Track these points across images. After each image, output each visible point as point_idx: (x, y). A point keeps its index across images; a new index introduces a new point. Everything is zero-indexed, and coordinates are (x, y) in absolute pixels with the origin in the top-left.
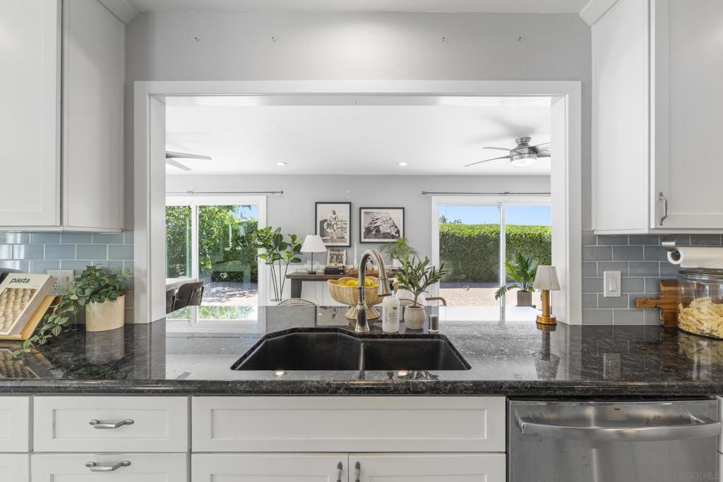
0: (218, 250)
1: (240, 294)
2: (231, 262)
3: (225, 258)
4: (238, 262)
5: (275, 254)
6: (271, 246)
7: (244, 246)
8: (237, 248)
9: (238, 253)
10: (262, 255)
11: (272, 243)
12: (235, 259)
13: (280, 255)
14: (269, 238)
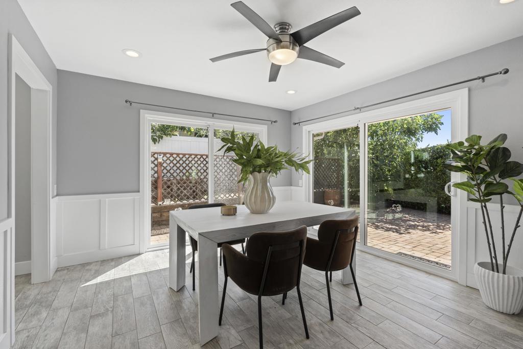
0: (399, 176)
1: (423, 226)
2: (413, 190)
3: (405, 185)
4: (420, 191)
5: (489, 185)
6: (481, 170)
7: (428, 172)
8: (419, 176)
9: (421, 180)
10: (457, 185)
11: (484, 164)
12: (418, 187)
13: (507, 187)
14: (476, 154)
